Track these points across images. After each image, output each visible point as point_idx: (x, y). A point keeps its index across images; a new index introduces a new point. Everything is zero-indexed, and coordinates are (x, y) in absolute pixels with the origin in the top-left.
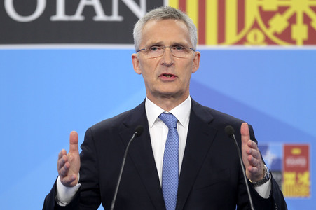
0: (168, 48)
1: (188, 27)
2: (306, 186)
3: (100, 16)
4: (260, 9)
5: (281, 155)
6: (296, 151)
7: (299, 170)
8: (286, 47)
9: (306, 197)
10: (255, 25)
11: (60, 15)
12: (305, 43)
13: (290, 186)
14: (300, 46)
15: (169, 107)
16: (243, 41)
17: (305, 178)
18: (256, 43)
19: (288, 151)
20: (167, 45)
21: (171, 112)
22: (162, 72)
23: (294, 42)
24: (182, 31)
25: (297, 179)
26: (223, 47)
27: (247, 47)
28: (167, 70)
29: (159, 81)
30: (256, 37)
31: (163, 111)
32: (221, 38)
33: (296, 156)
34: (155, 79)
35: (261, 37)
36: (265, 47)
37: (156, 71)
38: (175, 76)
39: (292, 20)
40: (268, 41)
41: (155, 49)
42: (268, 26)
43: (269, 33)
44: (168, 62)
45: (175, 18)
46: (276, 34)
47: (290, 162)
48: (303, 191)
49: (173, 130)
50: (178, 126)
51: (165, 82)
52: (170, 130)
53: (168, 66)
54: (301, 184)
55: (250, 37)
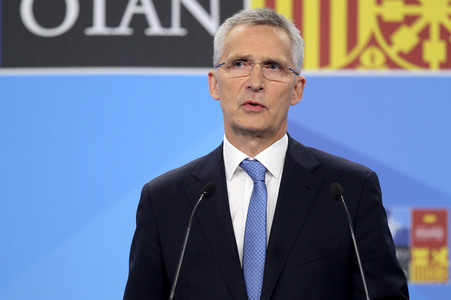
0: (258, 66)
1: (291, 39)
2: (444, 268)
3: (155, 28)
4: (379, 19)
5: (408, 223)
6: (430, 219)
7: (434, 245)
8: (416, 72)
9: (443, 283)
10: (373, 42)
11: (99, 27)
12: (443, 66)
13: (421, 268)
14: (435, 71)
15: (255, 151)
16: (355, 64)
17: (441, 256)
18: (373, 67)
19: (418, 218)
20: (257, 61)
21: (256, 157)
22: (247, 99)
23: (426, 65)
24: (281, 44)
25: (430, 257)
26: (327, 72)
27: (360, 72)
28: (253, 96)
29: (241, 110)
30: (373, 59)
31: (246, 156)
32: (324, 59)
33: (429, 226)
34: (236, 108)
35: (380, 58)
36: (385, 72)
37: (238, 97)
38: (263, 106)
39: (424, 34)
40: (390, 64)
41: (239, 64)
42: (389, 43)
43: (392, 52)
44: (256, 85)
45: (274, 25)
46: (401, 54)
47: (422, 233)
48: (440, 274)
49: (260, 183)
50: (267, 178)
51: (250, 112)
52: (255, 184)
53: (256, 91)
54: (437, 264)
55: (365, 59)
